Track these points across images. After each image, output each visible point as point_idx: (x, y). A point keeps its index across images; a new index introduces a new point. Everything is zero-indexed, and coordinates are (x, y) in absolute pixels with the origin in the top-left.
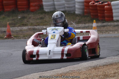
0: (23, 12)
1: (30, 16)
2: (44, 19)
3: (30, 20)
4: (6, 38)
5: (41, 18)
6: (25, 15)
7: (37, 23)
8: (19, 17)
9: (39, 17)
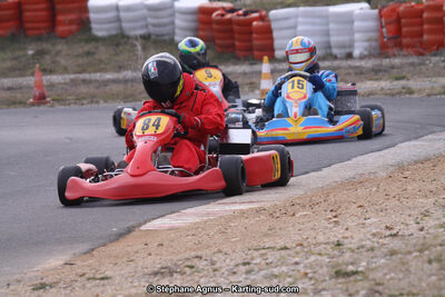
0: (39, 39)
1: (59, 47)
2: (97, 57)
3: (58, 59)
4: (33, 104)
5: (88, 54)
6: (46, 46)
7: (79, 66)
8: (30, 52)
9: (81, 50)
